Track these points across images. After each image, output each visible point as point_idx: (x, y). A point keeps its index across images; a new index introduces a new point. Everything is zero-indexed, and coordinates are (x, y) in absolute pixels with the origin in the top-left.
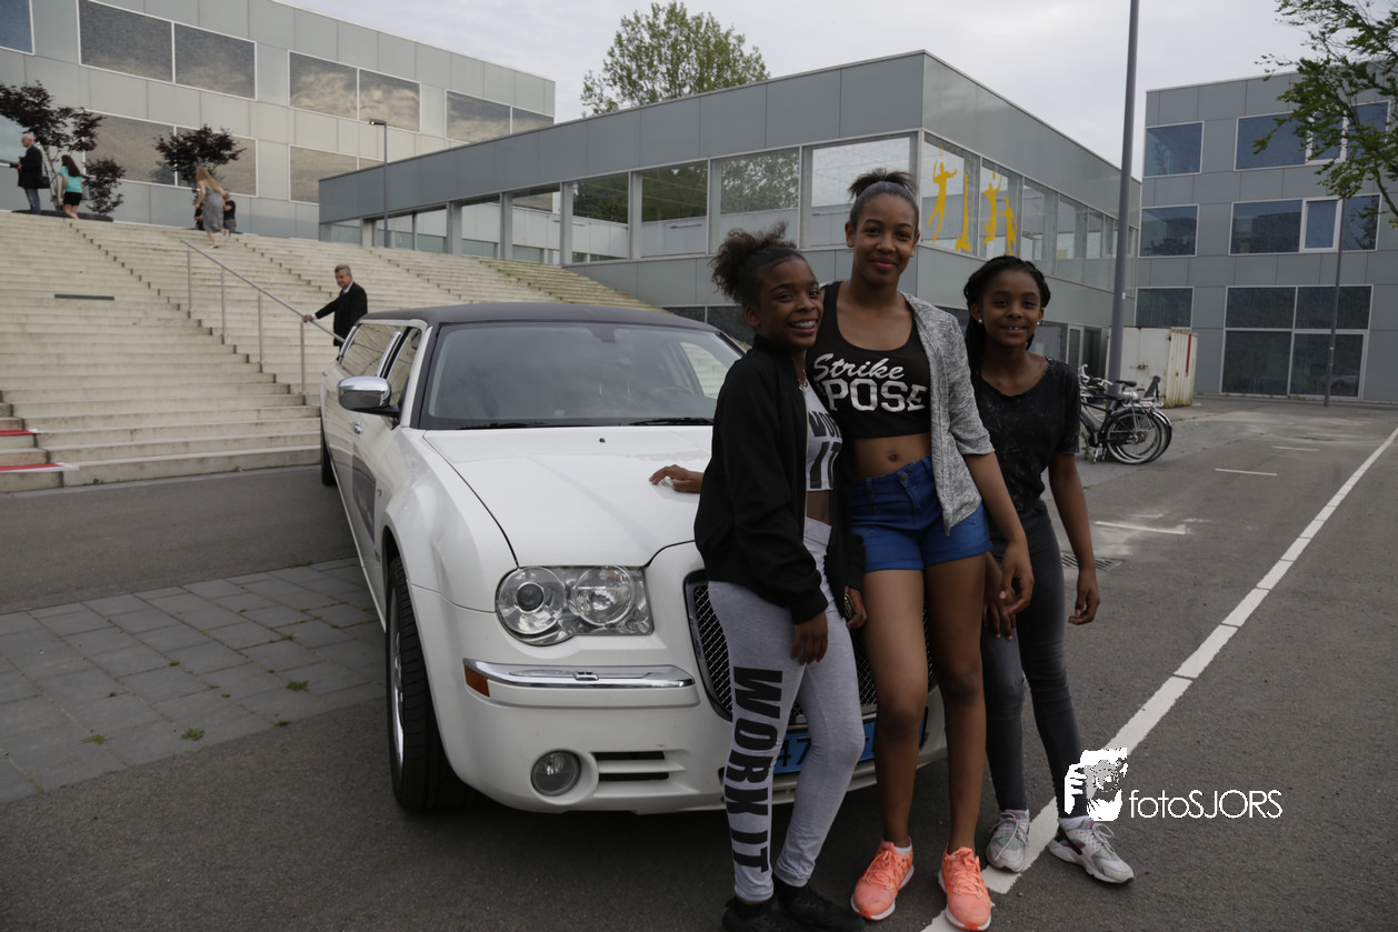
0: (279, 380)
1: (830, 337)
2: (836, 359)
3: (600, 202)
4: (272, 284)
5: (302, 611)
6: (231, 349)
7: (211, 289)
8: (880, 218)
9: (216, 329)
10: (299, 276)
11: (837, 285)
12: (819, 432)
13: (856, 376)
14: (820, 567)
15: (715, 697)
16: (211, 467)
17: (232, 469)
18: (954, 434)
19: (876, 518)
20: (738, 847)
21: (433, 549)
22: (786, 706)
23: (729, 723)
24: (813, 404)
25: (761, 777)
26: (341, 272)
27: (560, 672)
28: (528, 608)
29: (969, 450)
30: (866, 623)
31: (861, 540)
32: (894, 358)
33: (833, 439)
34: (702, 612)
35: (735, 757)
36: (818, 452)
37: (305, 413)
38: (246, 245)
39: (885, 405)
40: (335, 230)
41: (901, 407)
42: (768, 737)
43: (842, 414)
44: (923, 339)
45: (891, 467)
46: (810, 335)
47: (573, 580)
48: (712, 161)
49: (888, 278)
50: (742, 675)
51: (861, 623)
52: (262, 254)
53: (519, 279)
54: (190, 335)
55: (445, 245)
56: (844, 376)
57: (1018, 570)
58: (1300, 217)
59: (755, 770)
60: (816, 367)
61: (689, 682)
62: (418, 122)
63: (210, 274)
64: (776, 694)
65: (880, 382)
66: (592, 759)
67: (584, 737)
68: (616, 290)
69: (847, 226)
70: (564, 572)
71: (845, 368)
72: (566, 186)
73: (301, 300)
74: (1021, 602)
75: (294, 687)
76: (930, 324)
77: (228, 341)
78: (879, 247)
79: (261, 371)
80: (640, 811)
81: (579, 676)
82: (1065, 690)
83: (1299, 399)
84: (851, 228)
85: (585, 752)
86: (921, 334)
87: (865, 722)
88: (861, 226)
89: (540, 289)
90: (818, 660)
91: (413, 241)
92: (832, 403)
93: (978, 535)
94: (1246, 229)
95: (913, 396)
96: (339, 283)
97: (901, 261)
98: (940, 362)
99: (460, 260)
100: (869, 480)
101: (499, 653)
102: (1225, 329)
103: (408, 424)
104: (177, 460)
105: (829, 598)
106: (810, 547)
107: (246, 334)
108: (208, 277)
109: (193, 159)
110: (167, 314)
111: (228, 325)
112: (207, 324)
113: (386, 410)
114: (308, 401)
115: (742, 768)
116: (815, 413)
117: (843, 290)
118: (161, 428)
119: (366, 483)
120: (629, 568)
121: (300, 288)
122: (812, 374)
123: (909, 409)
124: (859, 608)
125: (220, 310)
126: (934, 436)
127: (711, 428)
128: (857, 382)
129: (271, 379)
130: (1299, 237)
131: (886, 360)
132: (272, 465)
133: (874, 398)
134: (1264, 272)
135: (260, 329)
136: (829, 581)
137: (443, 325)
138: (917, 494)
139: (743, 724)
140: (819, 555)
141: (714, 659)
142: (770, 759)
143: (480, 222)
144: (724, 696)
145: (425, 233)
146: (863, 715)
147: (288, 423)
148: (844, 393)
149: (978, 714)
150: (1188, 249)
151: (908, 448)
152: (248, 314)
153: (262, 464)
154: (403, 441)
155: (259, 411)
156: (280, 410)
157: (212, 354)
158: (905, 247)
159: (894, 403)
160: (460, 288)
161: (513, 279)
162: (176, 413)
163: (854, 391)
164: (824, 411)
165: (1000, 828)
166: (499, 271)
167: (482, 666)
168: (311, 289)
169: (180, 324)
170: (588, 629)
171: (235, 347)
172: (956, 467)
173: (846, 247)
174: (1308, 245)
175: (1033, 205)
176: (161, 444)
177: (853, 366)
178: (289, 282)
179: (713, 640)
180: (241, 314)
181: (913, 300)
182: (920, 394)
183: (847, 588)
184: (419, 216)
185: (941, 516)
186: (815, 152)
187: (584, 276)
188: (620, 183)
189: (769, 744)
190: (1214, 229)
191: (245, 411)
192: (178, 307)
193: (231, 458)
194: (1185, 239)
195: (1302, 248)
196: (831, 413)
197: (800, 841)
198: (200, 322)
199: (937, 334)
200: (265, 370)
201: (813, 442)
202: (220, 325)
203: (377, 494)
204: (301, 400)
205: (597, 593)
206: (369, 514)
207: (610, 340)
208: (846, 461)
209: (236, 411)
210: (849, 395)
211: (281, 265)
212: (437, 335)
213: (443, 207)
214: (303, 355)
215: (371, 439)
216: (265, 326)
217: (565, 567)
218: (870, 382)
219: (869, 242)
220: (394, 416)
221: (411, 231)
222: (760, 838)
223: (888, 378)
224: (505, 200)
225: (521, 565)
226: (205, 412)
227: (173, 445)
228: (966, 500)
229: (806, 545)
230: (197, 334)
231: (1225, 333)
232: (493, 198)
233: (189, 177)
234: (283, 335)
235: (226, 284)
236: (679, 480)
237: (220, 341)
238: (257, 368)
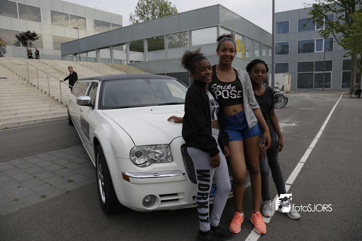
0: (54, 98)
1: (215, 80)
2: (217, 85)
3: (136, 47)
4: (50, 72)
5: (69, 160)
6: (41, 90)
7: (34, 75)
8: (225, 47)
9: (36, 85)
10: (58, 70)
11: (215, 66)
12: (213, 105)
13: (223, 89)
14: (217, 141)
15: (191, 177)
16: (38, 122)
17: (44, 122)
18: (249, 104)
19: (230, 127)
20: (201, 217)
21: (111, 143)
22: (211, 179)
23: (196, 184)
24: (211, 97)
25: (206, 198)
26: (70, 68)
27: (148, 174)
28: (138, 157)
29: (253, 108)
30: (230, 155)
31: (227, 133)
32: (233, 84)
33: (217, 106)
34: (186, 155)
35: (199, 194)
36: (213, 110)
37: (63, 106)
38: (42, 62)
39: (231, 97)
40: (66, 57)
41: (235, 97)
42: (207, 188)
43: (220, 100)
44: (240, 78)
45: (234, 113)
46: (210, 80)
47: (150, 148)
48: (165, 35)
49: (229, 63)
50: (198, 172)
51: (229, 155)
52: (47, 64)
53: (116, 68)
54: (29, 87)
55: (96, 60)
56: (220, 90)
57: (267, 139)
58: (314, 43)
59: (204, 197)
60: (212, 87)
61: (184, 174)
62: (86, 27)
63: (33, 70)
64: (209, 176)
65: (229, 91)
66: (159, 197)
67: (156, 191)
68: (142, 70)
69: (217, 50)
70: (147, 147)
71: (220, 87)
72: (127, 43)
73: (59, 76)
74: (268, 147)
75: (70, 181)
76: (241, 74)
77: (40, 88)
78: (226, 55)
79: (49, 96)
80: (172, 209)
81: (154, 175)
82: (279, 169)
83: (316, 89)
84: (218, 50)
85: (157, 194)
86: (239, 77)
87: (231, 181)
88: (221, 49)
89: (122, 70)
90: (218, 167)
91: (87, 59)
92: (217, 97)
93: (257, 130)
94: (301, 47)
95: (238, 94)
96: (69, 71)
97: (232, 58)
98: (245, 84)
99: (100, 64)
100: (228, 117)
101: (131, 170)
102: (297, 73)
103: (97, 108)
104: (28, 121)
105: (220, 149)
106: (213, 136)
107: (45, 86)
108: (33, 71)
109: (26, 39)
110: (22, 82)
111: (39, 84)
112: (33, 84)
113: (90, 105)
114: (63, 103)
115: (201, 196)
116: (211, 100)
117: (217, 67)
118: (23, 113)
119: (86, 125)
120: (165, 145)
121: (58, 73)
122: (211, 90)
123: (237, 97)
124: (228, 152)
125: (37, 80)
126: (244, 104)
127: (184, 105)
128: (223, 91)
129: (52, 98)
130: (314, 49)
131: (231, 85)
132: (54, 121)
133: (228, 95)
134: (306, 58)
135: (48, 85)
136: (219, 145)
137: (104, 82)
138: (241, 120)
139: (200, 185)
140: (216, 138)
141: (190, 167)
142: (208, 193)
143: (105, 53)
144: (193, 177)
145: (90, 57)
146: (230, 179)
147: (58, 109)
148: (220, 94)
149: (259, 177)
150: (287, 53)
151: (238, 107)
152: (45, 81)
153: (52, 121)
154: (96, 113)
155: (50, 107)
156: (55, 106)
157: (36, 92)
158: (233, 54)
159: (233, 96)
160: (101, 71)
161: (115, 68)
162: (27, 108)
163: (223, 93)
164: (214, 99)
165: (264, 206)
166: (111, 66)
167: (127, 174)
168: (61, 73)
169: (26, 84)
170: (154, 162)
171: (42, 90)
172: (251, 112)
173: (217, 55)
174: (316, 51)
175: (248, 43)
176: (24, 117)
177: (222, 87)
178: (55, 72)
179: (189, 162)
180: (43, 81)
181: (236, 68)
182: (240, 93)
183: (225, 146)
184: (88, 53)
185: (248, 126)
186: (192, 32)
187: (133, 66)
188: (141, 42)
189: (208, 189)
190: (293, 47)
191: (46, 107)
192: (25, 80)
193: (43, 119)
194: (286, 50)
195: (315, 51)
196: (216, 99)
197: (216, 215)
198: (31, 83)
199: (243, 77)
200: (51, 95)
201: (212, 108)
202: (37, 84)
203: (90, 128)
204: (61, 103)
205: (156, 152)
206: (87, 133)
207: (149, 83)
208: (221, 112)
209: (43, 107)
210: (222, 94)
211: (52, 67)
212: (103, 84)
213: (95, 50)
214: (61, 91)
215: (87, 113)
216: (50, 84)
217: (148, 145)
218: (227, 91)
219: (223, 54)
220: (93, 106)
221: (86, 57)
222: (206, 214)
223: (231, 89)
224: (111, 47)
225: (136, 146)
226: (35, 108)
227: (27, 117)
228: (254, 121)
229: (213, 135)
230: (31, 87)
231: (297, 74)
232: (108, 47)
233: (25, 44)
234: (55, 86)
235: (38, 73)
236: (175, 120)
237: (37, 88)
238: (48, 95)
